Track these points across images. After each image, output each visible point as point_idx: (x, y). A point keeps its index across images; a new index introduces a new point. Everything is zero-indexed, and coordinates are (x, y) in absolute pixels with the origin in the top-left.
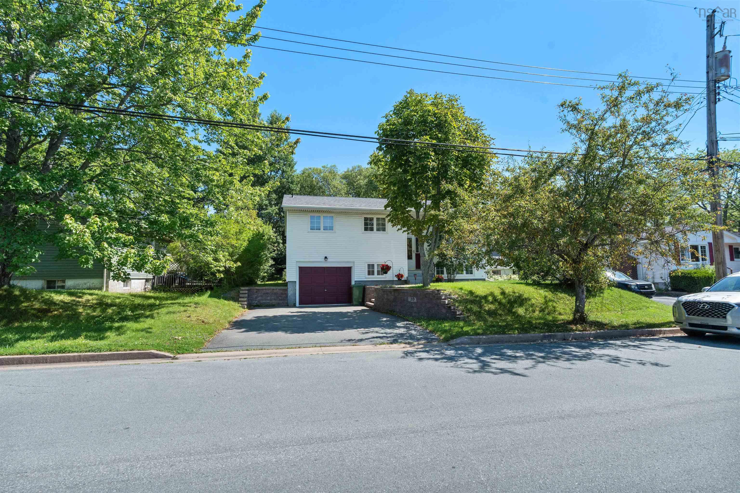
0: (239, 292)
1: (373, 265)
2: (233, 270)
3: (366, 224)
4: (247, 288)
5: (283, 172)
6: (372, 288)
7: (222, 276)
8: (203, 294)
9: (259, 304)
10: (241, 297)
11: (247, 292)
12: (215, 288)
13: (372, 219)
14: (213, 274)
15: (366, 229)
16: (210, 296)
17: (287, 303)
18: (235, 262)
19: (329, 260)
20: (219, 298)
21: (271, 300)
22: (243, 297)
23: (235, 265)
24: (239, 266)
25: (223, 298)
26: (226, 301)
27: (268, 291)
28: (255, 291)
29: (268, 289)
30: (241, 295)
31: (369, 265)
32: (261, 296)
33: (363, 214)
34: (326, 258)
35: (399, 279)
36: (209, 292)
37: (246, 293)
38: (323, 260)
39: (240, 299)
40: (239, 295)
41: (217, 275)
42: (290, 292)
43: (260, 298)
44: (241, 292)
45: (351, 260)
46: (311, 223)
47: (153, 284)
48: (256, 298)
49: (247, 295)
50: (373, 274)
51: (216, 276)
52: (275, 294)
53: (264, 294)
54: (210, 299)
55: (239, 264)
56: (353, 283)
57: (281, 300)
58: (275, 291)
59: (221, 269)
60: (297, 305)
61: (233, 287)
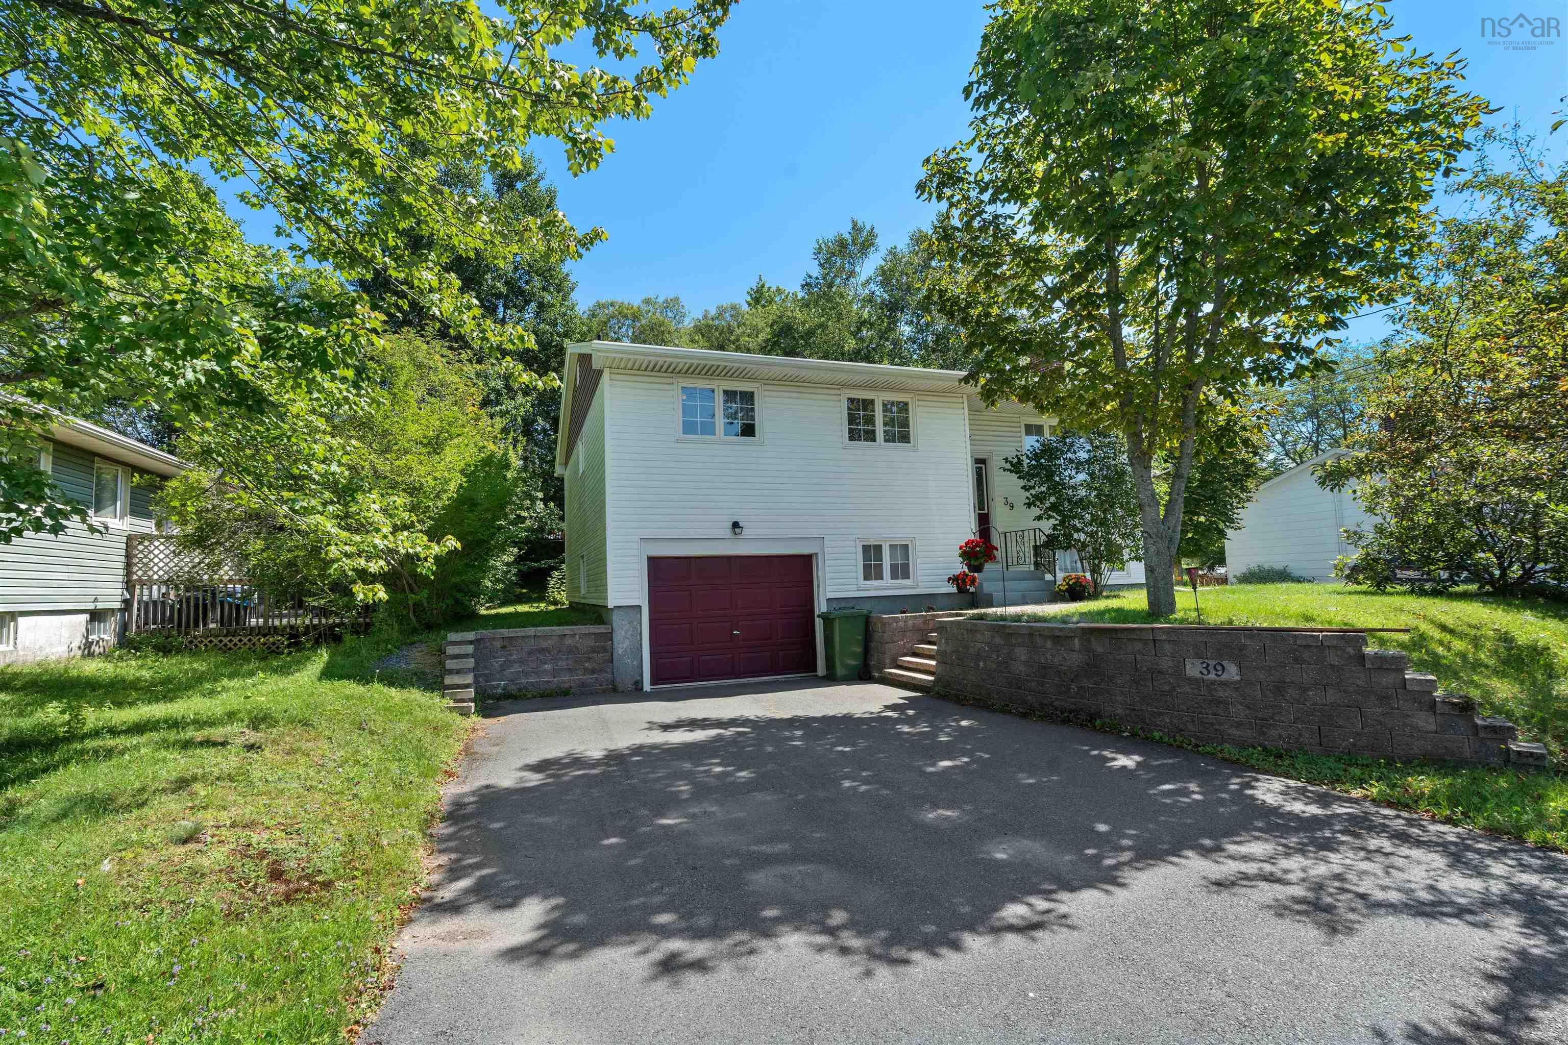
0: (442, 651)
1: (878, 548)
2: (427, 568)
3: (852, 420)
4: (471, 636)
5: (542, 306)
6: (897, 620)
7: (382, 594)
8: (300, 664)
9: (513, 688)
10: (451, 672)
11: (470, 649)
12: (347, 638)
13: (868, 404)
14: (342, 588)
15: (854, 435)
16: (328, 674)
17: (613, 682)
18: (434, 535)
19: (746, 533)
20: (364, 678)
21: (555, 673)
22: (458, 672)
23: (436, 549)
24: (453, 553)
25: (380, 680)
26: (393, 691)
27: (544, 644)
28: (498, 644)
29: (546, 637)
30: (450, 664)
31: (866, 549)
32: (522, 662)
33: (844, 385)
34: (736, 525)
35: (961, 590)
36: (323, 657)
37: (466, 656)
38: (727, 532)
39: (448, 680)
40: (442, 663)
41: (360, 592)
42: (621, 644)
43: (516, 668)
44: (451, 650)
45: (814, 533)
46: (686, 410)
47: (125, 626)
48: (503, 668)
49: (471, 663)
50: (880, 577)
51: (352, 595)
52: (571, 650)
53: (530, 653)
54: (326, 685)
55: (452, 543)
56: (821, 607)
57: (593, 671)
58: (568, 642)
59: (374, 567)
60: (647, 686)
61: (414, 631)
